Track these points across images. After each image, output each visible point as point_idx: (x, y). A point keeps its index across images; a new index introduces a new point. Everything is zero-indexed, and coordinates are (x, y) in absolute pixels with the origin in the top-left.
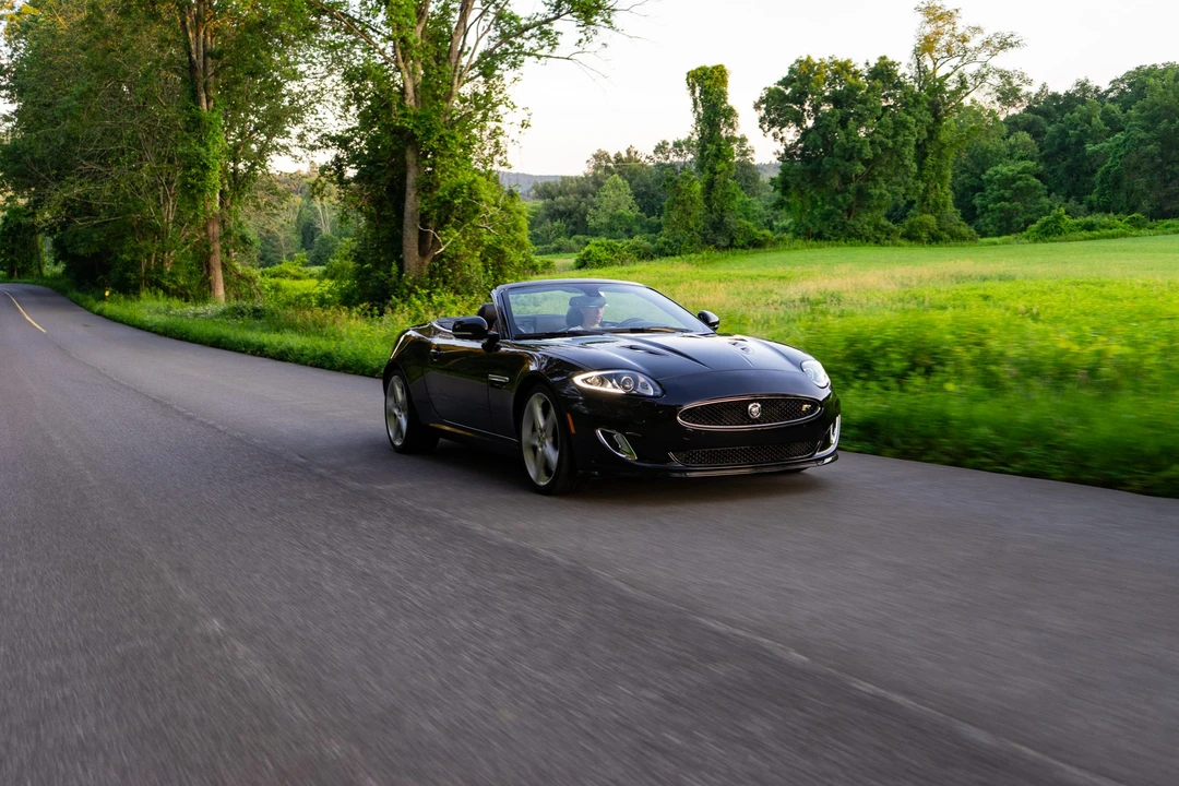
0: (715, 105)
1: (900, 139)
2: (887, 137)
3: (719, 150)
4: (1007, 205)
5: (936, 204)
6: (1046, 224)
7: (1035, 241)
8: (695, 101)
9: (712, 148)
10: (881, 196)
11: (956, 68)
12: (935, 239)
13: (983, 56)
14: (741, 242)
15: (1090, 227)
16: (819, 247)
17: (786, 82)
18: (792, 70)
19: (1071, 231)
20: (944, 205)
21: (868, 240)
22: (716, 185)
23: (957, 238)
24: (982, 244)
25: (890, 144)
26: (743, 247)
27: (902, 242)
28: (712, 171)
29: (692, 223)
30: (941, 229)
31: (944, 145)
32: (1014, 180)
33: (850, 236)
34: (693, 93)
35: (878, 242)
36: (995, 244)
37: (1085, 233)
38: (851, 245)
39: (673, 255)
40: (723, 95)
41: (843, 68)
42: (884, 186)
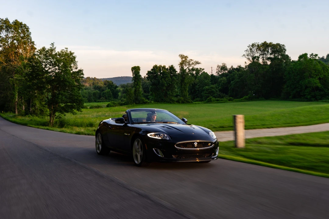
0: (137, 74)
1: (173, 82)
2: (170, 82)
3: (137, 84)
4: (207, 95)
5: (184, 95)
6: (208, 100)
7: (206, 103)
8: (133, 73)
9: (136, 83)
10: (170, 93)
11: (188, 67)
12: (183, 102)
13: (193, 65)
14: (141, 102)
15: (218, 100)
16: (157, 104)
17: (152, 70)
18: (153, 67)
19: (214, 101)
20: (186, 95)
21: (168, 102)
22: (137, 91)
23: (188, 102)
24: (194, 104)
25: (171, 83)
26: (142, 103)
27: (176, 103)
28: (136, 87)
29: (131, 98)
30: (185, 101)
31: (186, 83)
32: (209, 89)
33: (165, 101)
34: (133, 72)
35: (171, 103)
36: (196, 104)
37: (216, 102)
38: (165, 103)
39: (127, 105)
40: (139, 73)
41: (164, 67)
42: (170, 91)
